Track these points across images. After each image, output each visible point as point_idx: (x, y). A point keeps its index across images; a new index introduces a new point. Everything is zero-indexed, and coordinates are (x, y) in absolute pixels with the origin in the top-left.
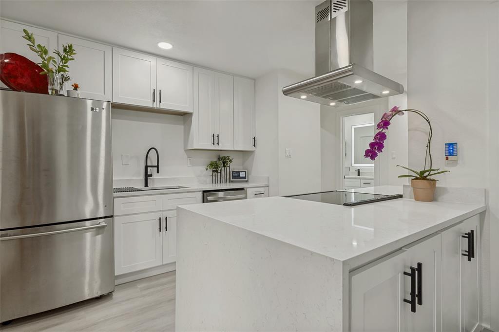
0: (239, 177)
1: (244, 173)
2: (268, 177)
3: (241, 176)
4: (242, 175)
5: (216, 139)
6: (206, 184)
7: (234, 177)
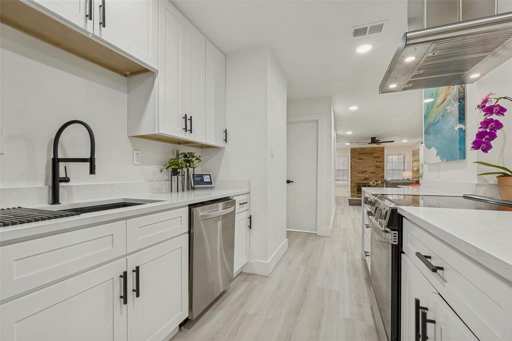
0: (202, 182)
1: (208, 176)
2: (250, 181)
3: (205, 180)
4: (207, 179)
5: (188, 123)
6: (161, 193)
7: (196, 183)
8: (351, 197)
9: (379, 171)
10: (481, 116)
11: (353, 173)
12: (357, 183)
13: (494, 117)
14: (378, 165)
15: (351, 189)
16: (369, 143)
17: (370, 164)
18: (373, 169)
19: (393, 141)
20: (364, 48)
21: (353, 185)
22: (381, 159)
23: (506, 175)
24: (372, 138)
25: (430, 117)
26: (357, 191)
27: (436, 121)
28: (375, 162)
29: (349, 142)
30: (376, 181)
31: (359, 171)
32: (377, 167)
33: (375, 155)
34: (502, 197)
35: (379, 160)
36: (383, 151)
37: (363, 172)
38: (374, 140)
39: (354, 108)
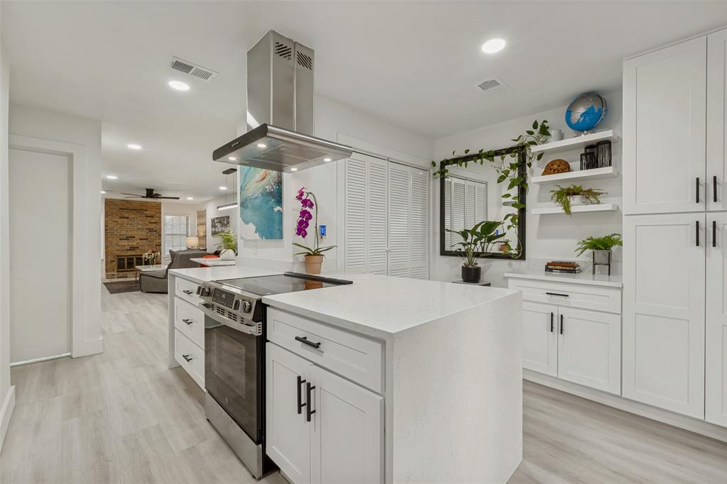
8: (107, 278)
9: (154, 237)
10: (299, 206)
11: (110, 239)
12: (118, 256)
13: (308, 209)
14: (152, 227)
15: (106, 265)
16: (143, 197)
17: (139, 227)
18: (144, 234)
19: (178, 198)
20: (179, 85)
21: (110, 258)
22: (157, 219)
23: (309, 254)
24: (147, 189)
25: (248, 190)
26: (119, 268)
27: (254, 197)
28: (147, 223)
29: (105, 190)
30: (153, 252)
31: (121, 237)
32: (151, 230)
33: (148, 213)
34: (307, 272)
35: (153, 221)
36: (160, 209)
37: (127, 238)
38: (150, 193)
39: (135, 147)
